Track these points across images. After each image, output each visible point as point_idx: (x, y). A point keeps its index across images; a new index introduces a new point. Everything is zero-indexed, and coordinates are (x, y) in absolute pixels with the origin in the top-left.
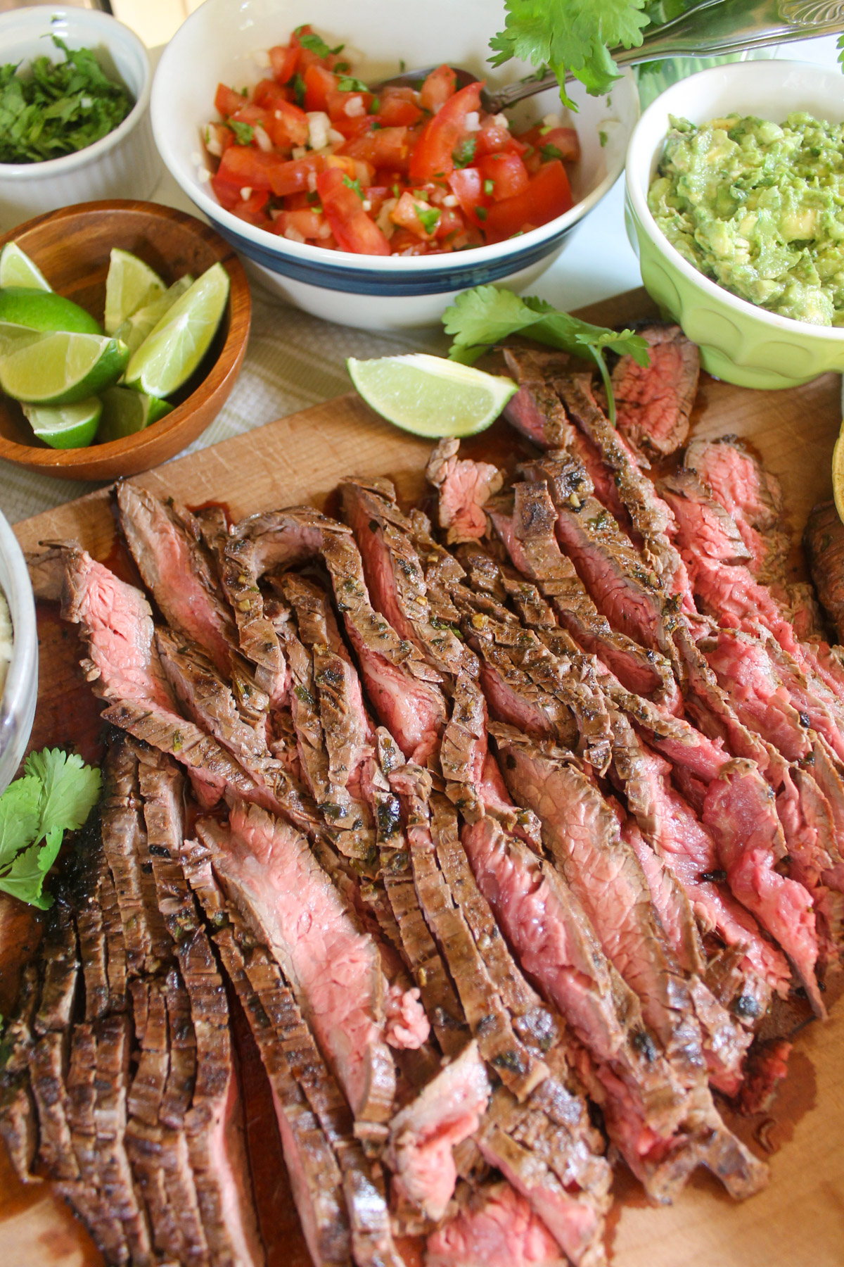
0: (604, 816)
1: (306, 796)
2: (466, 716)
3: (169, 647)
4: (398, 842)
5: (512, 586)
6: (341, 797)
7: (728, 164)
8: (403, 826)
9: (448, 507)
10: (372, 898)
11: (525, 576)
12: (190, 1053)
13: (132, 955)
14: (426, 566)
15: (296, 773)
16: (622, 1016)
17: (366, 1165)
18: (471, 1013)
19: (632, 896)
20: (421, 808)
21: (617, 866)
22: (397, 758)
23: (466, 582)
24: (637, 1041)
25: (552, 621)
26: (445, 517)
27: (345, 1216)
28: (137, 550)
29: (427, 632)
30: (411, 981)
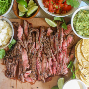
0: (46, 61)
1: (28, 50)
2: (41, 50)
3: (24, 35)
4: (32, 56)
5: (49, 41)
6: (30, 51)
7: (83, 16)
8: (33, 55)
9: (48, 32)
10: (30, 58)
11: (50, 41)
12: (15, 62)
13: (14, 55)
14: (43, 37)
15: (28, 48)
16: (41, 72)
17: (23, 73)
18: (32, 68)
19: (45, 66)
20: (35, 54)
21: (45, 64)
22: (35, 50)
23: (46, 39)
24: (41, 74)
25: (50, 45)
26: (47, 33)
27: (21, 75)
28: (24, 26)
29: (41, 43)
30: (30, 65)
